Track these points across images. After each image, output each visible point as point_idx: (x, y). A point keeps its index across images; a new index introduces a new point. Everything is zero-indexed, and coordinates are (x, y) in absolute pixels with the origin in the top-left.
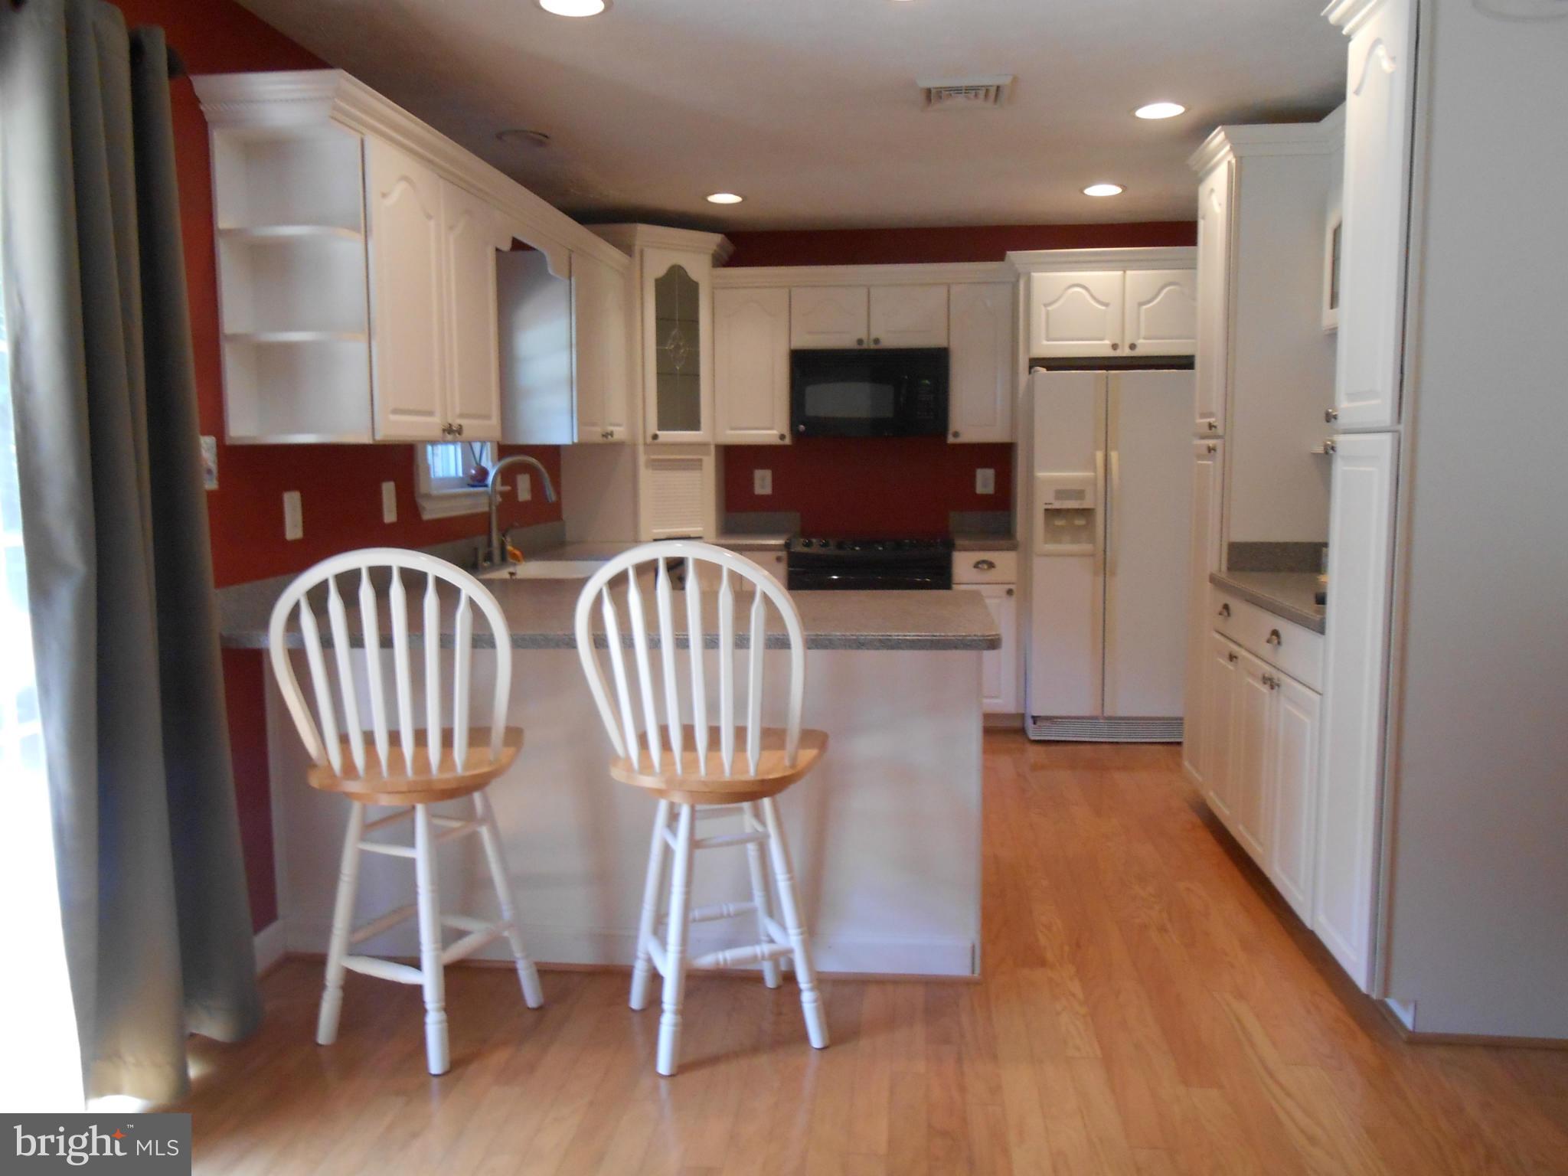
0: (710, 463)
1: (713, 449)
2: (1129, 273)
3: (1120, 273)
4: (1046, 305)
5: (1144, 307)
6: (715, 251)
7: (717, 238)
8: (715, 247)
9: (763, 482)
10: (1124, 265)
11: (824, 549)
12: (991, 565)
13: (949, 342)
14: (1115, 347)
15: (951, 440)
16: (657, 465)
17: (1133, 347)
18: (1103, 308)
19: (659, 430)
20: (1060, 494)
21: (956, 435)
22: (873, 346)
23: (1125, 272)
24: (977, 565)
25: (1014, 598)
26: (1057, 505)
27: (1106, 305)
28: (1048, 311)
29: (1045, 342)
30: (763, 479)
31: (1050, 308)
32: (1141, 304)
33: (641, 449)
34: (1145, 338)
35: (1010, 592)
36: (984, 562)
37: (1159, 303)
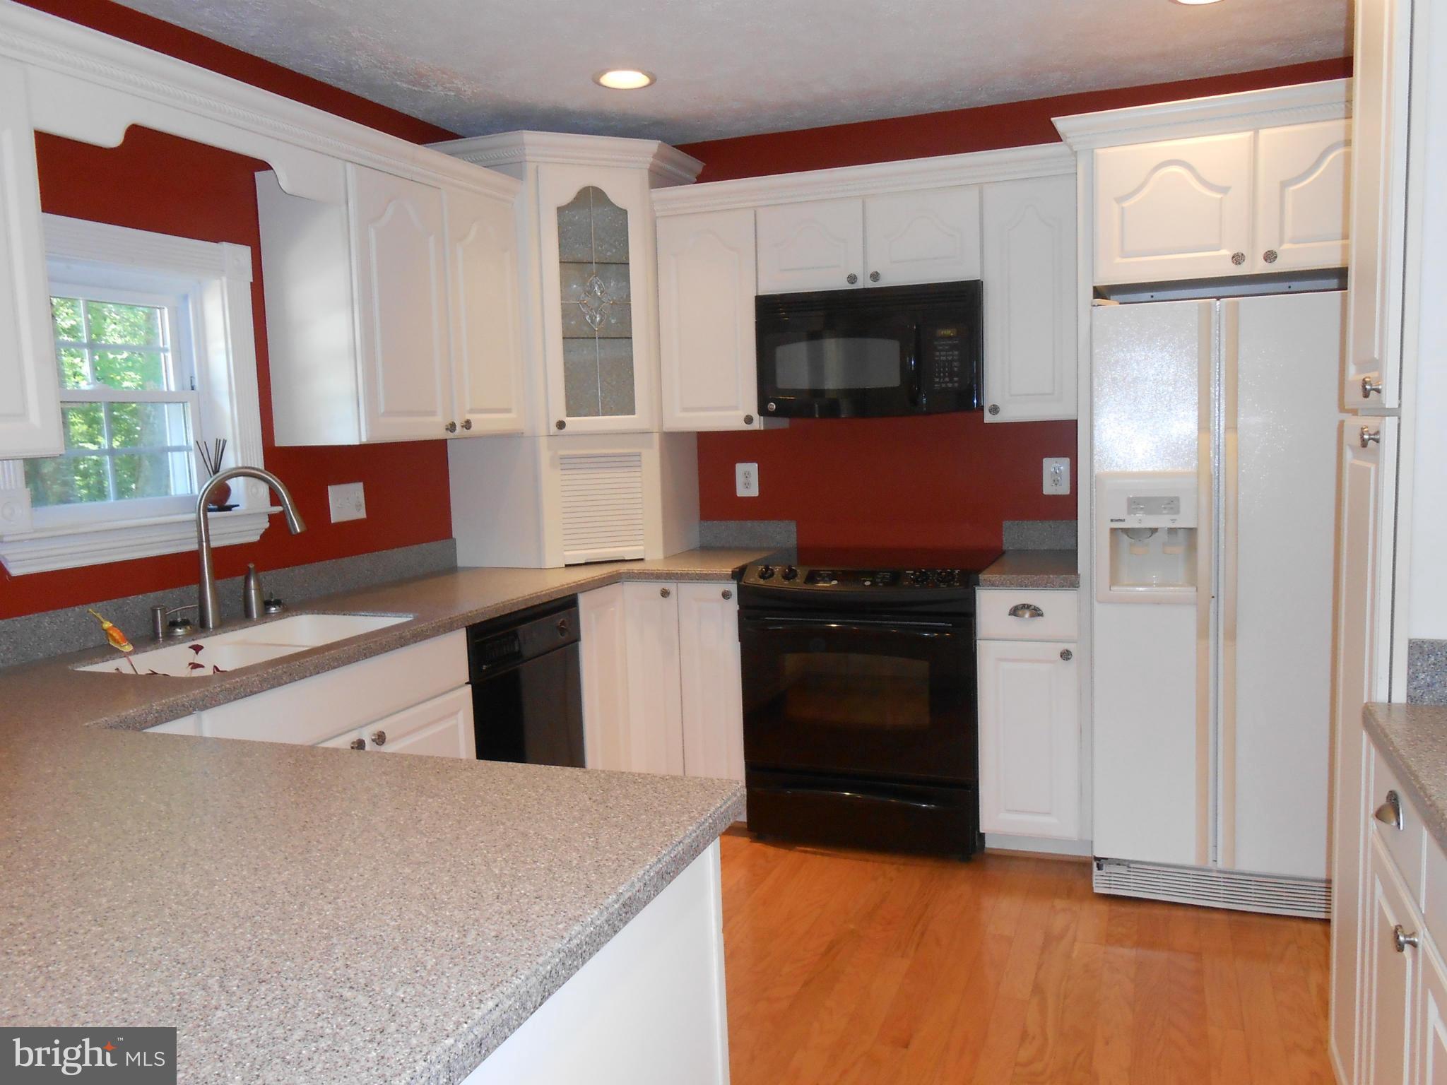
0: (652, 459)
1: (656, 439)
2: (1264, 133)
3: (1249, 134)
4: (1120, 200)
5: (1292, 188)
6: (652, 164)
7: (652, 146)
8: (650, 159)
9: (747, 479)
10: (1255, 122)
11: (786, 582)
12: (1036, 612)
13: (982, 272)
14: (1238, 259)
15: (989, 418)
16: (567, 463)
17: (1270, 256)
18: (1219, 196)
19: (567, 416)
20: (1135, 504)
21: (995, 410)
22: (871, 284)
23: (1256, 132)
24: (1015, 611)
25: (1073, 662)
26: (1132, 523)
27: (1224, 190)
28: (1123, 208)
29: (1118, 260)
30: (747, 475)
31: (1125, 204)
32: (1284, 185)
33: (543, 443)
34: (1295, 241)
35: (1066, 655)
36: (1025, 607)
37: (1316, 179)
